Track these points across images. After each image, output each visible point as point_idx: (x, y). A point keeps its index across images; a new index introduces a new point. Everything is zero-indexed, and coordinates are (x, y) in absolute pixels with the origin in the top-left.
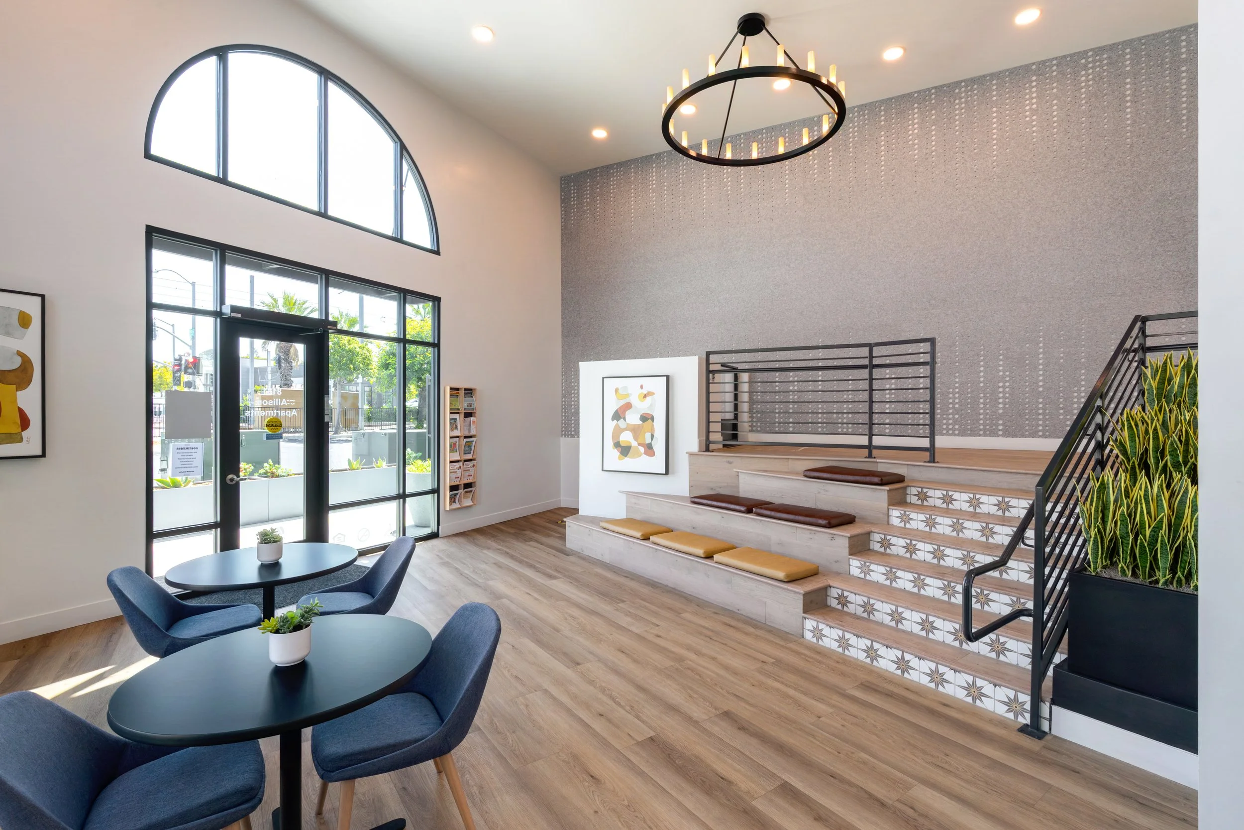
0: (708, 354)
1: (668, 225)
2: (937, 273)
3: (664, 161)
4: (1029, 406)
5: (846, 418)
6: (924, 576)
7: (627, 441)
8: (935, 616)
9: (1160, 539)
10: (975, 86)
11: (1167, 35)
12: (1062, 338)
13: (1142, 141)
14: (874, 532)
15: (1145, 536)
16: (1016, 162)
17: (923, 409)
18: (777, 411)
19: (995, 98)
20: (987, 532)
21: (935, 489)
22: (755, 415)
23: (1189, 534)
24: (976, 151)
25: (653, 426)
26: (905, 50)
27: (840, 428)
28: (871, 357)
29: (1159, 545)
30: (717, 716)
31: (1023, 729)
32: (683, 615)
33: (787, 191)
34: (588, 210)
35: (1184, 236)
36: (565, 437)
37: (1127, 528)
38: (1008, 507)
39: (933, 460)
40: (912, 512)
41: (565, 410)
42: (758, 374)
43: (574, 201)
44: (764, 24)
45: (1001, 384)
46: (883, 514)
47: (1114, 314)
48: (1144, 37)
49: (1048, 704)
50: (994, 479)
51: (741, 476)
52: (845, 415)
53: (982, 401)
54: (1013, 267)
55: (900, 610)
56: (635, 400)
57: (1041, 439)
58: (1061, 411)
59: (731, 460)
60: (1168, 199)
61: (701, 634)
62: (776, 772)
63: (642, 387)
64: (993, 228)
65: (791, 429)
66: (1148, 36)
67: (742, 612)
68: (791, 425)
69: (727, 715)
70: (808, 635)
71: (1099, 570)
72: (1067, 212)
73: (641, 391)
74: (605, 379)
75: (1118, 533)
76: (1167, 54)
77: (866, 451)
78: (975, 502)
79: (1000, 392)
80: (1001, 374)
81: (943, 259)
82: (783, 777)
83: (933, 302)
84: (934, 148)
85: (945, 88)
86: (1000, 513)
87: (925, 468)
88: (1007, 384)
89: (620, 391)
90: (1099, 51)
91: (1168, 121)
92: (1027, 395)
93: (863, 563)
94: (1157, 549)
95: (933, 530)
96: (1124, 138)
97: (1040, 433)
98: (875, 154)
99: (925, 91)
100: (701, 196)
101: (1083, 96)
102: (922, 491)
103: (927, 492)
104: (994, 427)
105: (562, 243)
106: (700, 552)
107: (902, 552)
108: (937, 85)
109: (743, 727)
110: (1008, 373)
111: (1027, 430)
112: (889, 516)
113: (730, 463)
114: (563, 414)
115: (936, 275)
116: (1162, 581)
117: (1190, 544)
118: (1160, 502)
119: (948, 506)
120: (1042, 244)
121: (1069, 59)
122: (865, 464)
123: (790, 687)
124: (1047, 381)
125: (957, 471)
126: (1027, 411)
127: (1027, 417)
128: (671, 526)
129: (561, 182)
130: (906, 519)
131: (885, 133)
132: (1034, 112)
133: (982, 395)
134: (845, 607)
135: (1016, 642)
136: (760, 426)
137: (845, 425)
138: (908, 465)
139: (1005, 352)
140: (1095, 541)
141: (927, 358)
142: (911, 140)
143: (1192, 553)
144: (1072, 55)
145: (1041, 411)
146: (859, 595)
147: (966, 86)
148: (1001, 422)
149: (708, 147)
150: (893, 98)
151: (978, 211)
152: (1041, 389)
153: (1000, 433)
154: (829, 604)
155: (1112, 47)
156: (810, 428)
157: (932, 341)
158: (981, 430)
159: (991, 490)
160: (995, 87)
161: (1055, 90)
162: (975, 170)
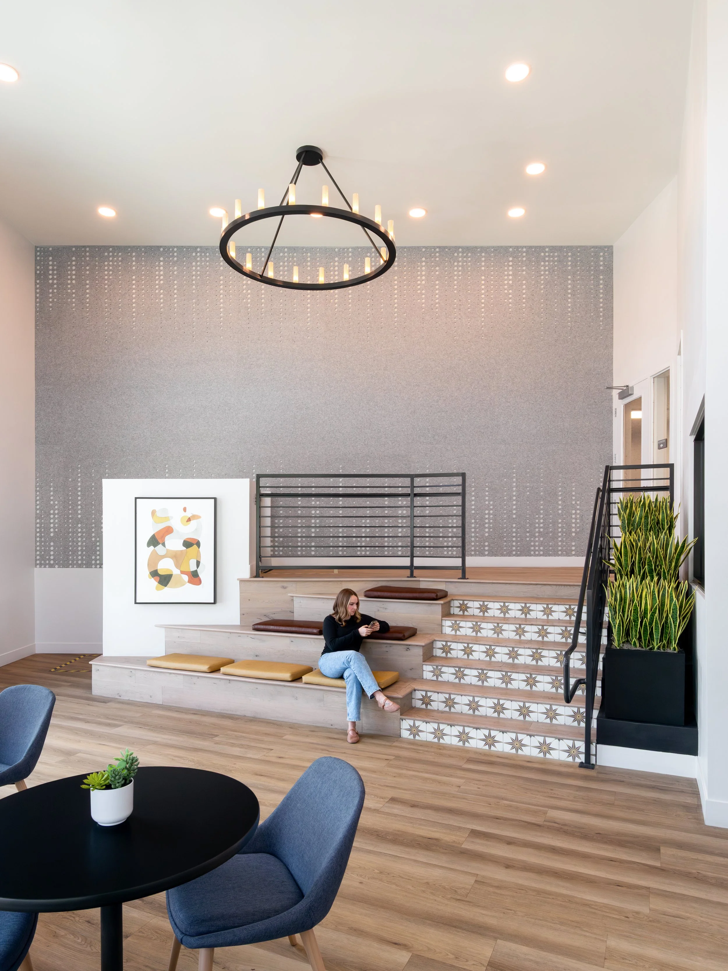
0: (259, 477)
1: (179, 329)
2: (439, 412)
3: (173, 256)
4: (507, 530)
5: (364, 542)
6: (487, 670)
7: (168, 570)
8: (505, 699)
9: (655, 620)
10: (470, 254)
11: (592, 249)
12: (528, 475)
13: (577, 326)
14: (436, 641)
15: (647, 619)
16: (498, 325)
17: (428, 532)
18: (299, 535)
19: (483, 268)
20: (520, 631)
21: (474, 601)
22: (276, 539)
23: (669, 615)
24: (469, 310)
25: (199, 552)
26: (426, 211)
27: (358, 551)
28: (413, 487)
29: (654, 624)
30: (387, 802)
31: (581, 765)
32: (284, 737)
33: (309, 315)
34: (73, 293)
35: (602, 402)
36: (40, 567)
37: (637, 615)
38: (529, 610)
39: (464, 577)
40: (461, 621)
41: (41, 534)
42: (279, 499)
43: (53, 279)
44: (321, 159)
45: (487, 512)
46: (438, 625)
47: (561, 458)
48: (580, 247)
49: (594, 744)
50: (513, 590)
51: (296, 601)
52: (363, 539)
53: (473, 526)
54: (496, 414)
55: (477, 699)
56: (176, 524)
57: (514, 557)
58: (528, 534)
59: (285, 584)
60: (593, 374)
61: (316, 749)
62: (461, 825)
63: (185, 510)
64: (482, 379)
65: (313, 553)
66: (582, 246)
67: (336, 727)
68: (313, 549)
69: (393, 800)
70: (405, 734)
71: (621, 645)
72: (532, 373)
73: (184, 514)
74: (138, 500)
75: (632, 618)
76: (592, 263)
77: (408, 572)
78: (504, 609)
79: (486, 519)
80: (487, 503)
81: (444, 400)
82: (468, 827)
83: (436, 437)
84: (437, 301)
85: (447, 250)
86: (523, 616)
87: (460, 584)
88: (491, 512)
89: (158, 514)
90: (553, 249)
91: (592, 314)
92: (505, 521)
93: (435, 667)
94: (653, 627)
95: (479, 634)
96: (567, 321)
97: (514, 553)
98: (389, 296)
99: (431, 247)
100: (218, 303)
101: (542, 282)
102: (463, 603)
103: (467, 604)
104: (482, 548)
105: (36, 328)
106: (287, 676)
107: (461, 654)
108: (441, 245)
109: (414, 805)
110: (491, 503)
111: (505, 550)
112: (442, 626)
113: (284, 588)
114: (38, 539)
115: (439, 414)
116: (656, 648)
117: (670, 621)
118: (654, 596)
119: (484, 614)
120: (515, 397)
121: (533, 250)
122: (410, 583)
123: (422, 772)
124: (519, 510)
125: (488, 585)
126: (505, 534)
127: (505, 539)
128: (232, 657)
129: (36, 253)
130: (456, 627)
131: (398, 278)
132: (510, 287)
133: (473, 521)
134: (428, 705)
135: (564, 707)
136: (282, 551)
137: (363, 548)
138: (446, 582)
139: (490, 484)
140: (619, 625)
141: (459, 490)
142: (419, 289)
143: (671, 627)
144: (536, 247)
145: (514, 535)
146: (441, 693)
147: (463, 253)
148: (487, 544)
149: (253, 262)
150: (405, 248)
151: (470, 362)
152: (514, 516)
153: (487, 553)
154: (413, 705)
155: (560, 249)
156: (331, 551)
157: (463, 475)
158: (472, 551)
159: (516, 599)
160: (483, 259)
161: (524, 273)
162: (469, 327)
